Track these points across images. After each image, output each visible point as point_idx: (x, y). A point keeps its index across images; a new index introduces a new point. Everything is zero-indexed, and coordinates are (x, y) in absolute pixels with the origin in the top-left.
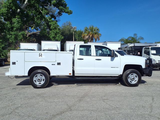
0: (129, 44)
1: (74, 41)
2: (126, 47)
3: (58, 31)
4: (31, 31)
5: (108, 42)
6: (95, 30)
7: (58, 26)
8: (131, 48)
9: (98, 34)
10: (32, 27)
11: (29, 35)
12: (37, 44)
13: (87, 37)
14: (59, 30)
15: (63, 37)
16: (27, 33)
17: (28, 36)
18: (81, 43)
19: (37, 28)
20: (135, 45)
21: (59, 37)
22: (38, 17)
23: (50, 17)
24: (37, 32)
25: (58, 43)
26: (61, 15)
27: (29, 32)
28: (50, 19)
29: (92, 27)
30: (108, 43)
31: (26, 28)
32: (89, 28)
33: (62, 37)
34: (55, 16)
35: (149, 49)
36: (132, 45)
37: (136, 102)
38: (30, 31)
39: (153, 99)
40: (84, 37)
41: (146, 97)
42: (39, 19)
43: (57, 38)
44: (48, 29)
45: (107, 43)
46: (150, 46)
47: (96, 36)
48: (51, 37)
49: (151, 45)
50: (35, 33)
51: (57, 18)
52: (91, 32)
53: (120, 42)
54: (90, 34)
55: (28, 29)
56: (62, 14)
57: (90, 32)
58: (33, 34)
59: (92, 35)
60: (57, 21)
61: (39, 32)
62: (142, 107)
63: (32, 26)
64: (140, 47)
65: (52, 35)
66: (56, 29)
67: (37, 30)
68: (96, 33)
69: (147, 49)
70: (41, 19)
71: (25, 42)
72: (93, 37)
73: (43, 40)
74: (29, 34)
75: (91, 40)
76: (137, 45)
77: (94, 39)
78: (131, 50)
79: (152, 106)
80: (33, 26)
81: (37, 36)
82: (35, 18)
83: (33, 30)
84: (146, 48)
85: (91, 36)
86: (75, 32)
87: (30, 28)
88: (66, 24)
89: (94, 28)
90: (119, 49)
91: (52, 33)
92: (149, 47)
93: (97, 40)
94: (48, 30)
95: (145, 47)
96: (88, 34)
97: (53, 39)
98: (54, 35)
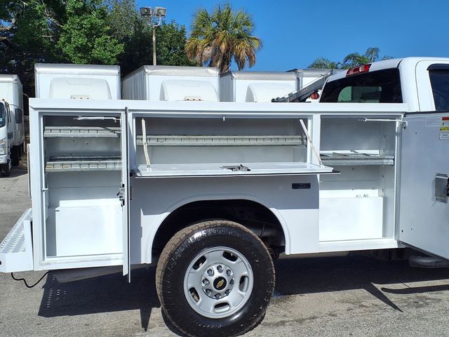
3: (100, 22)
5: (305, 70)
6: (237, 27)
9: (249, 38)
12: (15, 77)
13: (208, 52)
14: (102, 18)
15: (120, 47)
18: (208, 72)
21: (104, 45)
30: (305, 73)
32: (212, 13)
40: (195, 51)
43: (96, 53)
45: (303, 76)
47: (242, 48)
52: (221, 35)
54: (221, 38)
59: (229, 45)
66: (89, 13)
68: (239, 37)
72: (229, 50)
75: (222, 65)
85: (223, 47)
91: (75, 32)
93: (247, 63)
96: (211, 40)
97: (80, 55)
98: (82, 41)
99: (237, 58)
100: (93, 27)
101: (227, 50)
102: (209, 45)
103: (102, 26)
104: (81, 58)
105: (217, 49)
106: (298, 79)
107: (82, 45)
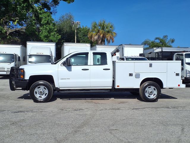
0: (155, 48)
1: (77, 42)
2: (150, 53)
3: (53, 27)
4: (13, 28)
6: (107, 28)
7: (53, 20)
8: (157, 54)
9: (111, 32)
10: (14, 21)
11: (10, 33)
12: (21, 46)
13: (96, 37)
14: (54, 26)
15: (60, 36)
16: (7, 30)
17: (8, 35)
19: (22, 23)
20: (163, 51)
21: (54, 35)
22: (23, 6)
23: (41, 6)
24: (22, 28)
25: (52, 45)
26: (57, 5)
27: (9, 28)
28: (41, 10)
29: (102, 22)
30: (125, 46)
31: (6, 23)
32: (98, 23)
33: (58, 35)
34: (48, 5)
35: (183, 56)
36: (159, 50)
37: (158, 133)
38: (11, 27)
39: (183, 129)
40: (91, 37)
41: (173, 126)
42: (24, 10)
43: (51, 38)
44: (38, 24)
45: (124, 47)
46: (184, 52)
47: (108, 36)
48: (42, 36)
49: (186, 51)
50: (19, 30)
51: (52, 8)
52: (101, 31)
53: (142, 46)
55: (9, 24)
56: (59, 3)
57: (100, 29)
58: (16, 31)
59: (104, 35)
60: (51, 13)
61: (25, 28)
62: (166, 141)
63: (14, 19)
64: (170, 53)
65: (44, 33)
66: (50, 24)
67: (22, 25)
68: (108, 32)
69: (180, 56)
70: (27, 10)
71: (4, 44)
72: (104, 37)
73: (30, 41)
74: (10, 31)
75: (101, 42)
76: (165, 49)
77: (106, 40)
78: (157, 57)
79: (181, 141)
80: (16, 20)
81: (21, 35)
82: (18, 8)
83: (16, 25)
84: (178, 54)
85: (101, 36)
86: (77, 29)
87: (11, 22)
88: (65, 17)
89: (106, 24)
90: (141, 55)
91: (44, 31)
92: (182, 53)
93: (111, 41)
94: (38, 26)
95: (176, 54)
96: (97, 33)
97: (45, 38)
98: (46, 34)
99: (107, 40)
100: (50, 29)
101: (103, 37)
102: (96, 35)
103: (54, 29)
104: (46, 39)
105: (99, 36)
106: (123, 48)
107: (46, 35)
